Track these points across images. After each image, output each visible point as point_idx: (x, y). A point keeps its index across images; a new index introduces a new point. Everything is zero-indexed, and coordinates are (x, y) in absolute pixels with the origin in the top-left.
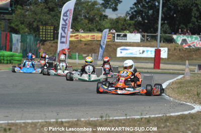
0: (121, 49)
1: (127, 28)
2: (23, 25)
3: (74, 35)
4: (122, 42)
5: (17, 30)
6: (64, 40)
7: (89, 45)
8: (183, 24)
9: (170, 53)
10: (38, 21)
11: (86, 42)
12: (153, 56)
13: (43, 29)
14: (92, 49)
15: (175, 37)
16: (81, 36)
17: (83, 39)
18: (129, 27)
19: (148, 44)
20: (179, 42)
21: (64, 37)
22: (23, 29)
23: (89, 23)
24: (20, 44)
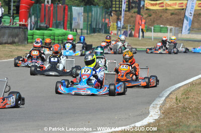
7: (176, 14)
11: (172, 11)
14: (180, 19)
16: (166, 4)
17: (169, 8)
24: (82, 18)
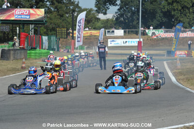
0: (111, 41)
4: (111, 36)
6: (79, 39)
7: (88, 39)
9: (145, 42)
11: (86, 37)
12: (137, 45)
13: (59, 30)
14: (91, 42)
15: (147, 31)
19: (129, 37)
20: (150, 34)
21: (79, 37)
24: (47, 42)
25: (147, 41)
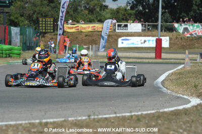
0: (123, 40)
1: (128, 17)
2: (23, 18)
3: (74, 26)
4: (123, 33)
5: (16, 23)
7: (89, 36)
8: (185, 13)
9: (172, 42)
10: (38, 13)
11: (87, 34)
12: (155, 46)
13: (42, 21)
14: (93, 40)
16: (81, 27)
17: (83, 31)
18: (130, 17)
19: (150, 33)
20: (181, 30)
22: (23, 21)
23: (89, 14)
24: (19, 37)
25: (177, 40)
